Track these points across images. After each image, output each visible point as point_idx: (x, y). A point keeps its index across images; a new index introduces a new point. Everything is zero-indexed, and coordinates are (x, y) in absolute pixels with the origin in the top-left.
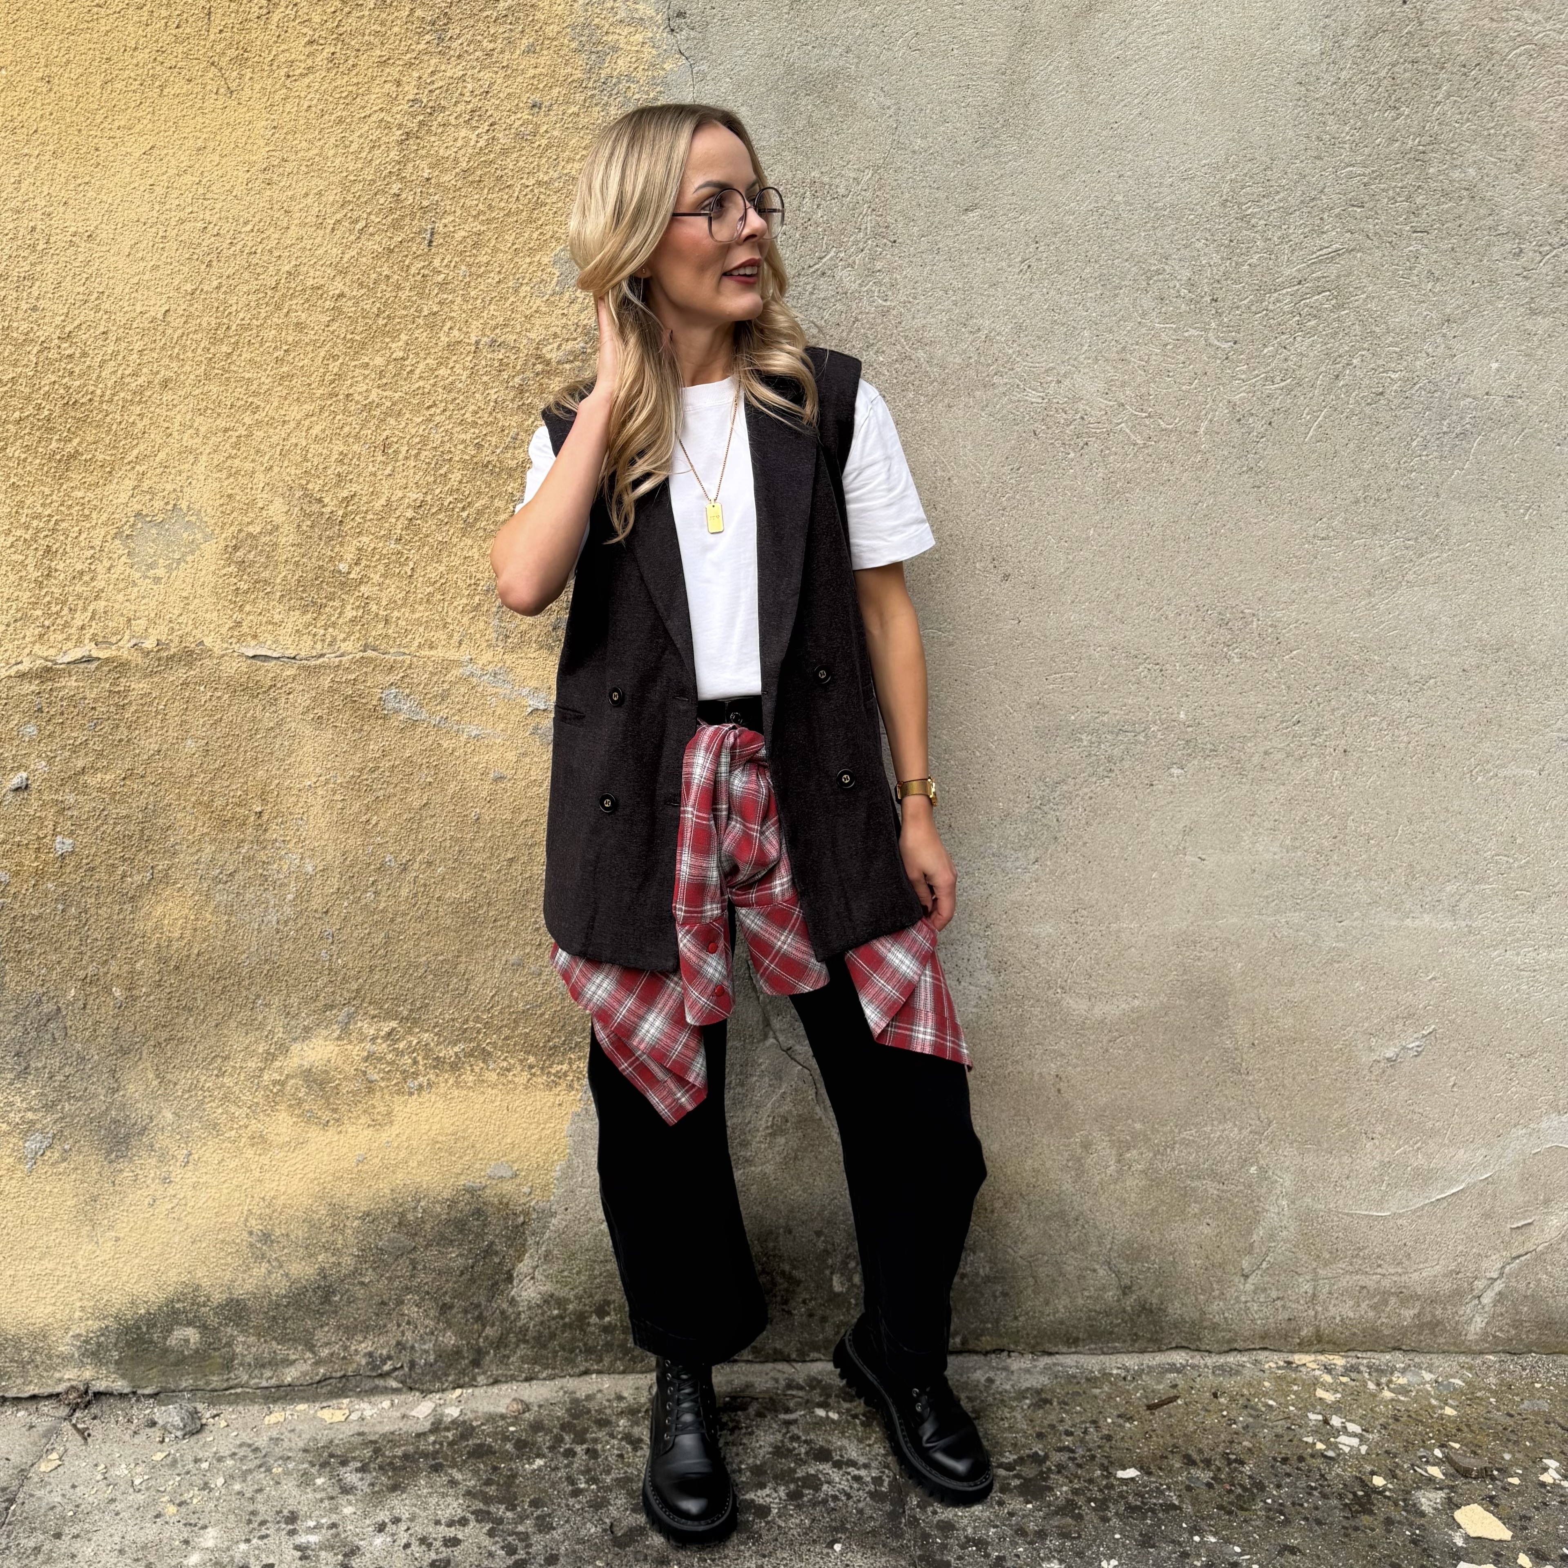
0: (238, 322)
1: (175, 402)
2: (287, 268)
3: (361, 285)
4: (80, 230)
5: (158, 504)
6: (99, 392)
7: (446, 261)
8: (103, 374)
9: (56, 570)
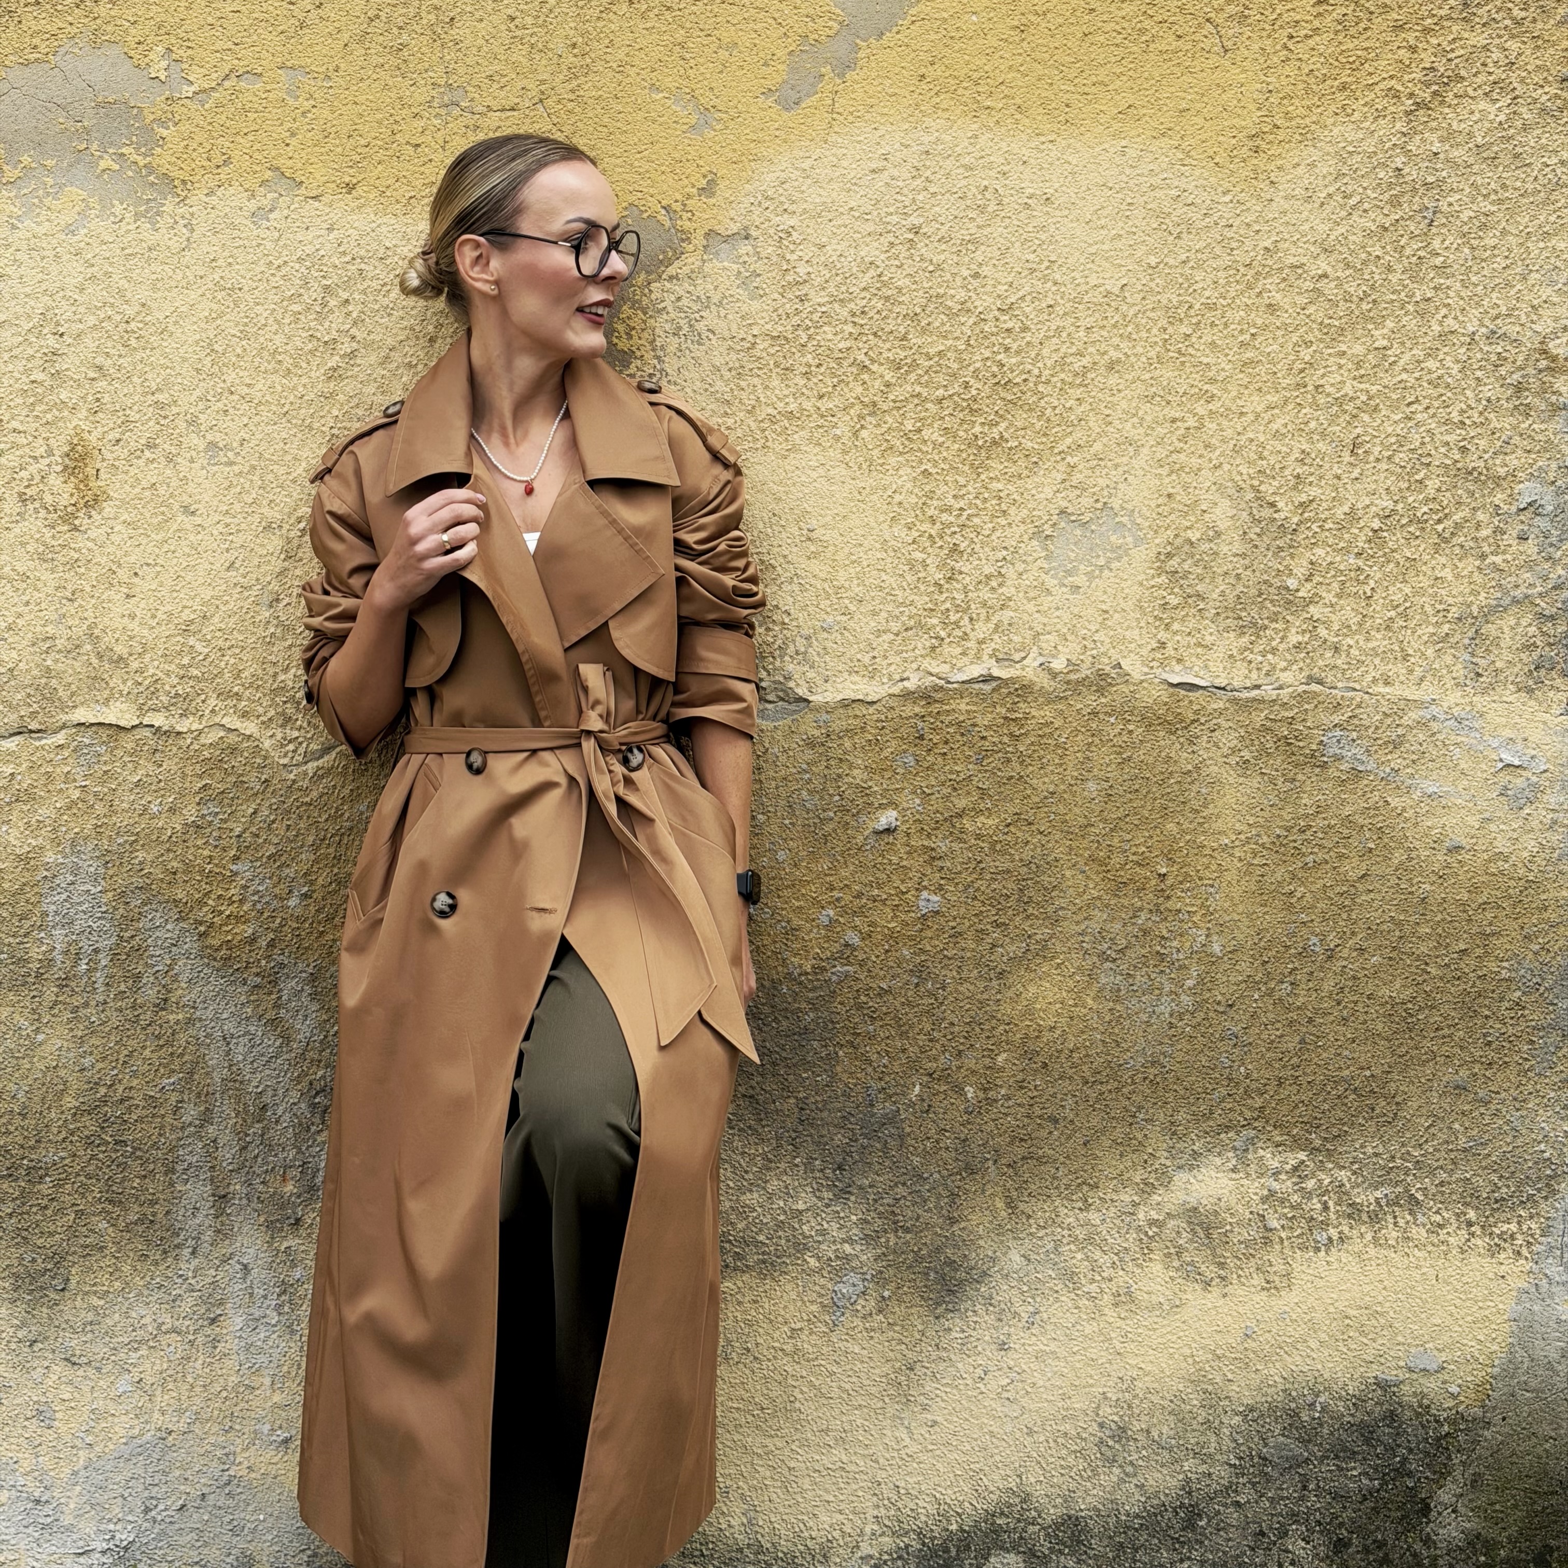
0: (1203, 300)
1: (1120, 387)
2: (1267, 244)
3: (1348, 266)
4: (1038, 192)
5: (1087, 501)
6: (1036, 372)
7: (1447, 243)
8: (1044, 351)
9: (961, 573)
